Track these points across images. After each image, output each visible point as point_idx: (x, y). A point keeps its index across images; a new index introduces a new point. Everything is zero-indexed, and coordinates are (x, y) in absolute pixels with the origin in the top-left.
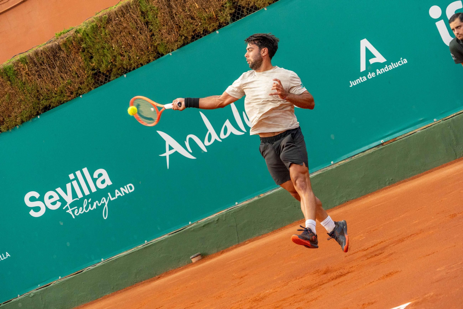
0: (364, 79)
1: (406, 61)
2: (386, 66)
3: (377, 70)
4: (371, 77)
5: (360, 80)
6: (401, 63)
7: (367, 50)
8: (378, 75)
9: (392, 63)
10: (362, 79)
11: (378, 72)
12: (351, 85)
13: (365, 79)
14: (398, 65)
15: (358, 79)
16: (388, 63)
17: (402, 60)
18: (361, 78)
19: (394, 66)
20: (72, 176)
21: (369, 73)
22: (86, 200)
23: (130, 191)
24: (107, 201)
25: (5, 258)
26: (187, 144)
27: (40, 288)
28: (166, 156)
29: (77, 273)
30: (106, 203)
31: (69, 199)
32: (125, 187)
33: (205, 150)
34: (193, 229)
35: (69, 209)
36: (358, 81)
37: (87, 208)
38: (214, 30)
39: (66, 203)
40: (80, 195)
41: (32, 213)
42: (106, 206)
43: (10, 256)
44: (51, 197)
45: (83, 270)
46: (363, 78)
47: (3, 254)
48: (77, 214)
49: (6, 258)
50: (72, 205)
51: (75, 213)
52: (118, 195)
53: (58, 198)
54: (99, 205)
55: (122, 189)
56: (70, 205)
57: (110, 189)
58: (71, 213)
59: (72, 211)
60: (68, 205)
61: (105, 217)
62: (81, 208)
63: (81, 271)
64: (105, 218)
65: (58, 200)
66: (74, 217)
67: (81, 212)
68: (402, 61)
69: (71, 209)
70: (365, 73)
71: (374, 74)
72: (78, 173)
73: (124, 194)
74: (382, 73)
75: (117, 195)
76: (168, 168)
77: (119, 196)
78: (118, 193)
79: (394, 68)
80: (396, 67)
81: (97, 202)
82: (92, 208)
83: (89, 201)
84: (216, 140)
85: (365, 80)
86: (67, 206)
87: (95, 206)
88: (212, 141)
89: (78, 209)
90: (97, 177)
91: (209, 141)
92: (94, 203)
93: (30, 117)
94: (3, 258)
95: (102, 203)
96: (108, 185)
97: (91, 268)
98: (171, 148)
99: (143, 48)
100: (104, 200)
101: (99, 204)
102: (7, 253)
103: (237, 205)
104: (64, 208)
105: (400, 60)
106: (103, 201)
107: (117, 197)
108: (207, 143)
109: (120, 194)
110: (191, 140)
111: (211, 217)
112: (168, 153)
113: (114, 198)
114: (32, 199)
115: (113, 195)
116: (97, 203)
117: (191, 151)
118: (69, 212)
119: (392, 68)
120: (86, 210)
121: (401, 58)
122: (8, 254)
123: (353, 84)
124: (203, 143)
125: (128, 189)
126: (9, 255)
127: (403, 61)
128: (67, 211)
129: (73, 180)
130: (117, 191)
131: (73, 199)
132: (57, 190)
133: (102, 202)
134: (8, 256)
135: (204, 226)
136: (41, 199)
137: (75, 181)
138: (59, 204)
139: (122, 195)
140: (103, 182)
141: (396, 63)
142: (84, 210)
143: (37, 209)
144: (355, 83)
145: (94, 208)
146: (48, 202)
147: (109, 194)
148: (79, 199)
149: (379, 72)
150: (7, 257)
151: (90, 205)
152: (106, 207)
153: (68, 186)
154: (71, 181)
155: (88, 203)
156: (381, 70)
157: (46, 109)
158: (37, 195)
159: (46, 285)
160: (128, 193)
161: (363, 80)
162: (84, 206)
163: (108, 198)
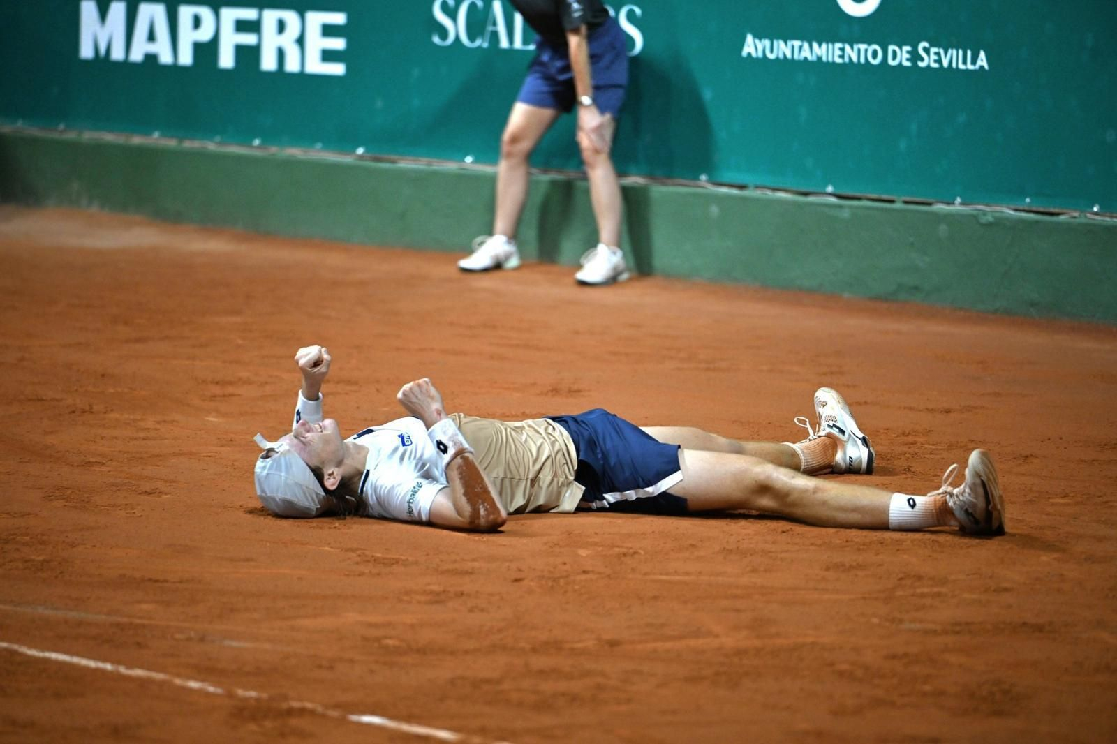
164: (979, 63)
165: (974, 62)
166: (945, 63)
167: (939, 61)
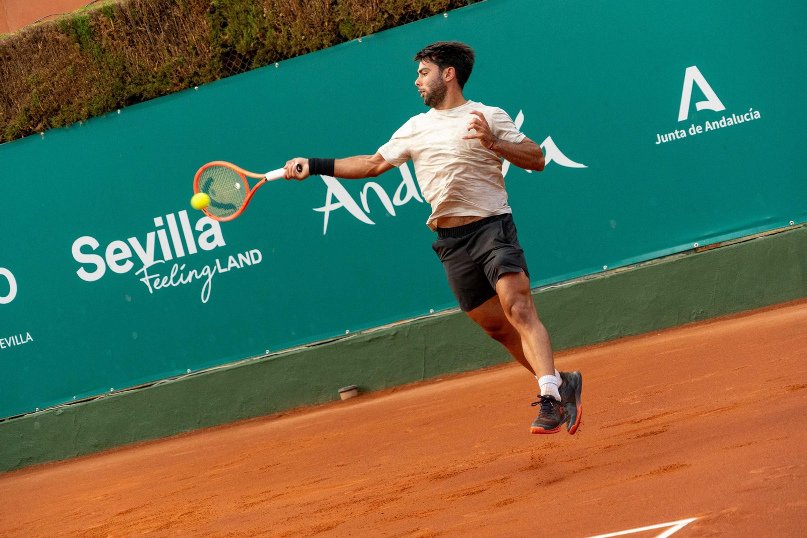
0: (681, 135)
1: (758, 115)
2: (723, 117)
3: (707, 123)
4: (695, 133)
5: (675, 135)
6: (749, 117)
7: (695, 86)
8: (707, 130)
9: (734, 115)
10: (679, 134)
11: (708, 126)
12: (658, 141)
13: (684, 134)
14: (743, 119)
15: (672, 134)
16: (726, 114)
17: (753, 111)
18: (677, 132)
19: (737, 121)
20: (158, 221)
21: (693, 125)
22: (176, 265)
23: (255, 262)
24: (211, 271)
25: (23, 342)
26: (363, 197)
27: (75, 402)
28: (323, 213)
29: (142, 386)
30: (210, 276)
31: (148, 260)
32: (247, 253)
33: (392, 212)
34: (350, 343)
35: (145, 277)
36: (672, 136)
37: (176, 279)
38: (441, 12)
39: (142, 265)
40: (168, 256)
41: (82, 274)
42: (209, 280)
43: (32, 340)
44: (118, 251)
45: (153, 383)
46: (681, 131)
47: (20, 335)
48: (157, 286)
49: (25, 342)
50: (151, 270)
51: (155, 284)
52: (233, 265)
53: (130, 255)
54: (198, 277)
55: (240, 256)
56: (148, 269)
57: (221, 254)
58: (148, 284)
59: (150, 280)
60: (144, 269)
61: (205, 299)
62: (166, 278)
63: (149, 384)
64: (204, 302)
65: (129, 259)
66: (151, 291)
67: (165, 284)
68: (751, 113)
69: (148, 275)
70: (685, 125)
71: (701, 128)
72: (171, 218)
73: (242, 266)
74: (715, 128)
75: (230, 265)
76: (325, 233)
77: (234, 268)
78: (232, 262)
79: (736, 123)
80: (740, 122)
81: (195, 271)
82: (184, 279)
83: (182, 268)
84: (413, 198)
85: (683, 137)
86: (143, 272)
87: (189, 279)
88: (407, 199)
89: (161, 278)
90: (202, 230)
91: (402, 197)
92: (190, 272)
93: (104, 110)
94: (20, 341)
95: (203, 275)
96: (217, 246)
97: (168, 381)
98: (334, 200)
99: (315, 23)
100: (207, 271)
101: (198, 275)
102: (28, 334)
103: (433, 314)
104: (137, 274)
105: (749, 112)
106: (205, 272)
107: (229, 269)
108: (398, 202)
109: (235, 264)
110: (371, 190)
111: (384, 328)
112: (328, 208)
113: (225, 270)
114: (86, 249)
115: (224, 265)
116: (194, 273)
117: (368, 211)
118: (145, 282)
119: (732, 124)
120: (175, 282)
121: (751, 109)
122: (30, 336)
123: (661, 139)
124: (392, 200)
125: (251, 258)
126: (31, 338)
127: (754, 115)
128: (142, 280)
129: (160, 228)
130: (231, 258)
131: (155, 260)
132: (129, 240)
133: (203, 273)
134: (30, 340)
135: (370, 341)
136: (101, 252)
137: (163, 231)
138: (129, 265)
139: (238, 267)
140: (210, 239)
141: (742, 116)
142: (171, 282)
143: (91, 268)
144: (665, 139)
145: (188, 282)
146: (111, 258)
147: (217, 261)
148: (165, 261)
149: (710, 127)
150: (27, 341)
151: (182, 275)
152: (208, 284)
153: (151, 237)
154: (156, 229)
155: (179, 272)
156: (713, 123)
157: (134, 100)
158: (94, 244)
159: (86, 399)
160: (249, 263)
161: (679, 136)
162: (173, 275)
163: (215, 267)
164: (27, 339)
165: (24, 339)
166: (9, 345)
167: (6, 344)
